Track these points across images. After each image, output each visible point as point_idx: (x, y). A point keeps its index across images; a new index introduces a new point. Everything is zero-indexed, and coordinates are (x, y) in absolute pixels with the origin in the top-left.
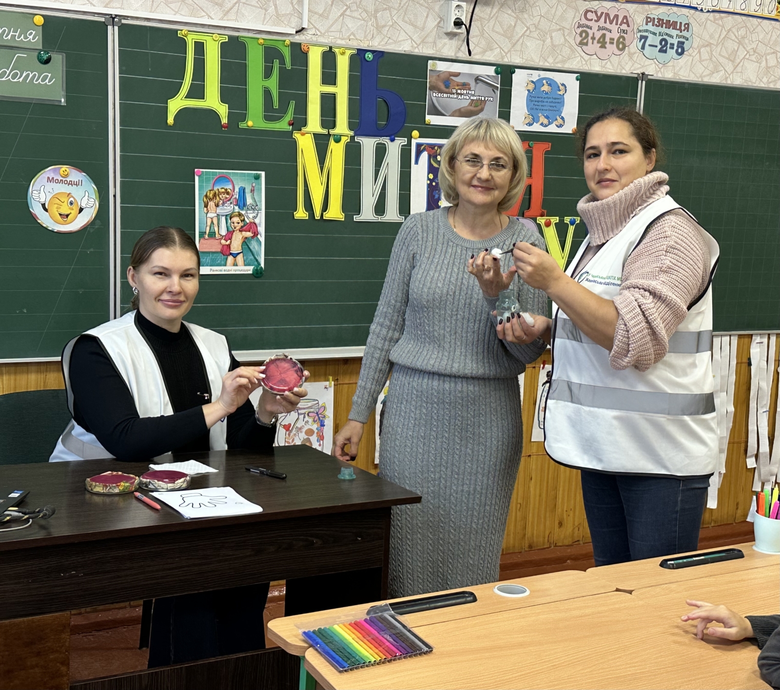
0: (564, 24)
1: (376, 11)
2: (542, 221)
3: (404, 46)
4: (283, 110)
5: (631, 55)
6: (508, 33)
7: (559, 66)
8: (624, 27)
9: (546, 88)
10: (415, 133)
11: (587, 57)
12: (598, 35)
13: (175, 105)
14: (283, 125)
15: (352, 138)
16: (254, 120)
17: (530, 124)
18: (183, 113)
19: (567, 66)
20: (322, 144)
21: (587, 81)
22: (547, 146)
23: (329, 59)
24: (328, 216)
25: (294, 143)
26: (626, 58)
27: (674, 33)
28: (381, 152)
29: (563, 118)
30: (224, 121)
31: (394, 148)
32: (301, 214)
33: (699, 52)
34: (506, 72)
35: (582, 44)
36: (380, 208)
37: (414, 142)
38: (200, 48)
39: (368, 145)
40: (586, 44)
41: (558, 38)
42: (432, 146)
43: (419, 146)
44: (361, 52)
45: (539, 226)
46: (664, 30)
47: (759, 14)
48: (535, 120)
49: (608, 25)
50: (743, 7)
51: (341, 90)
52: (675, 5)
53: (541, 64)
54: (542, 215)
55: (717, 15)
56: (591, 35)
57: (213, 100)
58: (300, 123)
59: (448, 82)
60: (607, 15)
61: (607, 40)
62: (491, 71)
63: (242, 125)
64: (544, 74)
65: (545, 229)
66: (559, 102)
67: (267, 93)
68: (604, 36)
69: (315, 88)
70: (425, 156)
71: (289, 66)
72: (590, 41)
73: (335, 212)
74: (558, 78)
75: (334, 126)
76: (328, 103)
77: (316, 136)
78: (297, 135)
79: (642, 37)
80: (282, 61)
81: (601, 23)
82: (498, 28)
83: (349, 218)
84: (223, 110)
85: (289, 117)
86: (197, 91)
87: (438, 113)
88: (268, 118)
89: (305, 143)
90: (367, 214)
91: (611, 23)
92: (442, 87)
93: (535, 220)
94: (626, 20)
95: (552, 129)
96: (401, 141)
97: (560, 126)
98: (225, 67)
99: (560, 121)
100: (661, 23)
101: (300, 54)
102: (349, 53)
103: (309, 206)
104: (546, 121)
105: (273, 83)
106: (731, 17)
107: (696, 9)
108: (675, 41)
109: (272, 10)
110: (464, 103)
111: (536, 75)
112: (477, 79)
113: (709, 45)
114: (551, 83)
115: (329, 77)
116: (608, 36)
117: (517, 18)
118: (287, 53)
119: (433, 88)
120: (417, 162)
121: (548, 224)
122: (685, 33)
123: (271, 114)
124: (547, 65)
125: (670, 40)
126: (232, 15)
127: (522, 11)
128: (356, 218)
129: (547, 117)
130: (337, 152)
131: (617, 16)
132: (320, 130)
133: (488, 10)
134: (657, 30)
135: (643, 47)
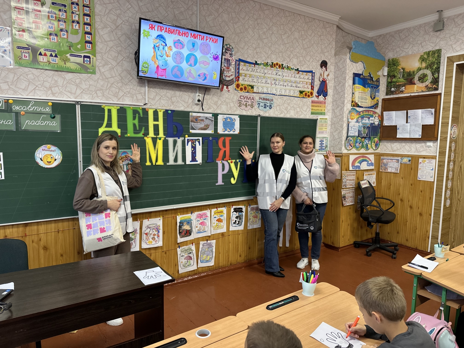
0: (234, 100)
1: (171, 97)
3: (182, 109)
4: (140, 130)
5: (255, 109)
6: (216, 103)
7: (233, 113)
8: (253, 101)
9: (229, 120)
10: (187, 136)
11: (241, 110)
13: (101, 130)
14: (141, 135)
15: (165, 138)
16: (130, 133)
17: (224, 132)
19: (235, 113)
20: (154, 141)
21: (242, 117)
22: (230, 138)
23: (156, 113)
24: (157, 164)
25: (145, 141)
26: (254, 110)
27: (268, 102)
28: (175, 142)
29: (235, 129)
30: (119, 134)
31: (180, 141)
32: (148, 163)
33: (276, 108)
34: (216, 116)
35: (239, 106)
36: (176, 160)
37: (186, 139)
38: (110, 111)
39: (171, 140)
40: (241, 106)
41: (232, 105)
42: (192, 140)
43: (188, 140)
44: (167, 111)
45: (229, 163)
46: (265, 101)
47: (294, 96)
48: (226, 130)
50: (289, 94)
51: (161, 123)
52: (268, 94)
53: (227, 113)
54: (230, 160)
55: (281, 96)
56: (242, 103)
57: (115, 127)
58: (146, 134)
59: (196, 119)
60: (247, 97)
61: (248, 105)
62: (211, 115)
63: (126, 136)
64: (228, 116)
65: (231, 164)
66: (233, 124)
67: (134, 125)
68: (246, 103)
69: (151, 123)
70: (190, 143)
71: (142, 115)
72: (242, 105)
73: (160, 162)
74: (233, 117)
75: (158, 135)
76: (156, 128)
77: (152, 138)
78: (145, 138)
79: (258, 104)
80: (139, 114)
81: (245, 99)
82: (212, 102)
83: (165, 164)
84: (119, 131)
85: (143, 132)
86: (109, 125)
87: (194, 129)
88: (135, 133)
89: (149, 141)
90: (171, 162)
91: (248, 99)
92: (195, 121)
93: (227, 161)
94: (253, 99)
95: (232, 133)
96: (182, 139)
97: (234, 132)
98: (119, 117)
100: (264, 99)
101: (145, 112)
102: (162, 111)
103: (151, 161)
104: (229, 130)
105: (136, 122)
106: (285, 97)
107: (274, 94)
108: (269, 105)
109: (135, 98)
110: (202, 125)
111: (225, 116)
112: (206, 118)
113: (279, 105)
114: (230, 118)
115: (156, 119)
116: (248, 103)
117: (218, 99)
118: (141, 112)
119: (192, 121)
120: (187, 145)
121: (232, 162)
122: (271, 102)
123: (136, 131)
124: (229, 113)
125: (267, 104)
126: (121, 100)
127: (220, 96)
128: (168, 164)
130: (160, 143)
131: (250, 97)
132: (154, 136)
133: (209, 96)
134: (263, 101)
135: (259, 107)
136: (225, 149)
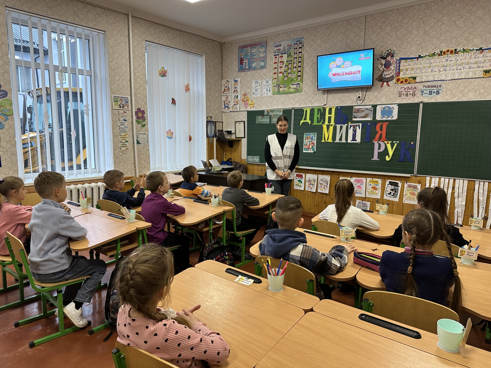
0: (394, 92)
1: (342, 98)
2: (386, 142)
3: (348, 104)
4: (321, 121)
5: (418, 97)
6: (376, 97)
7: (392, 103)
8: (415, 90)
9: (387, 109)
10: (350, 123)
11: (401, 99)
12: (405, 93)
13: (301, 122)
14: (321, 124)
15: (335, 125)
16: (315, 123)
18: (303, 123)
19: (395, 103)
20: (328, 127)
21: (399, 105)
22: (388, 123)
23: (330, 110)
24: (328, 141)
25: (323, 127)
26: (416, 98)
27: (435, 88)
28: (341, 127)
30: (310, 124)
31: (344, 127)
32: (323, 141)
33: (446, 93)
34: (375, 107)
35: (399, 96)
36: (341, 139)
37: (349, 125)
38: (306, 111)
39: (338, 126)
40: (401, 96)
41: (392, 96)
42: (354, 125)
43: (350, 125)
44: (337, 107)
45: (385, 143)
46: (431, 88)
47: (474, 77)
48: (383, 117)
49: (409, 90)
50: (466, 76)
51: (333, 116)
52: (434, 81)
53: (386, 103)
55: (454, 81)
56: (402, 93)
57: (308, 120)
58: (324, 123)
59: (358, 111)
60: (408, 88)
62: (370, 107)
63: (313, 124)
64: (386, 106)
65: (387, 144)
66: (392, 112)
67: (318, 118)
68: (407, 93)
69: (327, 115)
70: (352, 128)
71: (322, 112)
73: (330, 140)
74: (391, 106)
75: (330, 123)
76: (330, 118)
77: (327, 125)
78: (323, 125)
79: (421, 92)
80: (321, 111)
81: (406, 90)
82: (373, 96)
83: (333, 142)
84: (309, 122)
85: (322, 122)
86: (305, 119)
87: (356, 118)
88: (318, 123)
89: (325, 127)
90: (337, 141)
92: (357, 112)
93: (384, 142)
94: (415, 88)
95: (389, 119)
96: (346, 125)
97: (392, 118)
98: (310, 114)
99: (392, 117)
100: (429, 86)
101: (324, 109)
102: (335, 107)
103: (325, 139)
104: (387, 117)
105: (319, 116)
106: (460, 80)
107: (444, 80)
108: (435, 91)
109: (320, 102)
110: (363, 115)
111: (384, 106)
112: (366, 109)
114: (388, 107)
115: (330, 113)
116: (409, 93)
117: (379, 93)
118: (322, 109)
119: (354, 112)
120: (350, 129)
122: (440, 88)
123: (318, 122)
124: (388, 103)
125: (433, 91)
126: (313, 104)
127: (380, 91)
128: (335, 142)
129: (387, 116)
130: (331, 128)
131: (412, 87)
132: (328, 124)
133: (370, 93)
134: (428, 89)
135: (422, 94)
136: (381, 132)
